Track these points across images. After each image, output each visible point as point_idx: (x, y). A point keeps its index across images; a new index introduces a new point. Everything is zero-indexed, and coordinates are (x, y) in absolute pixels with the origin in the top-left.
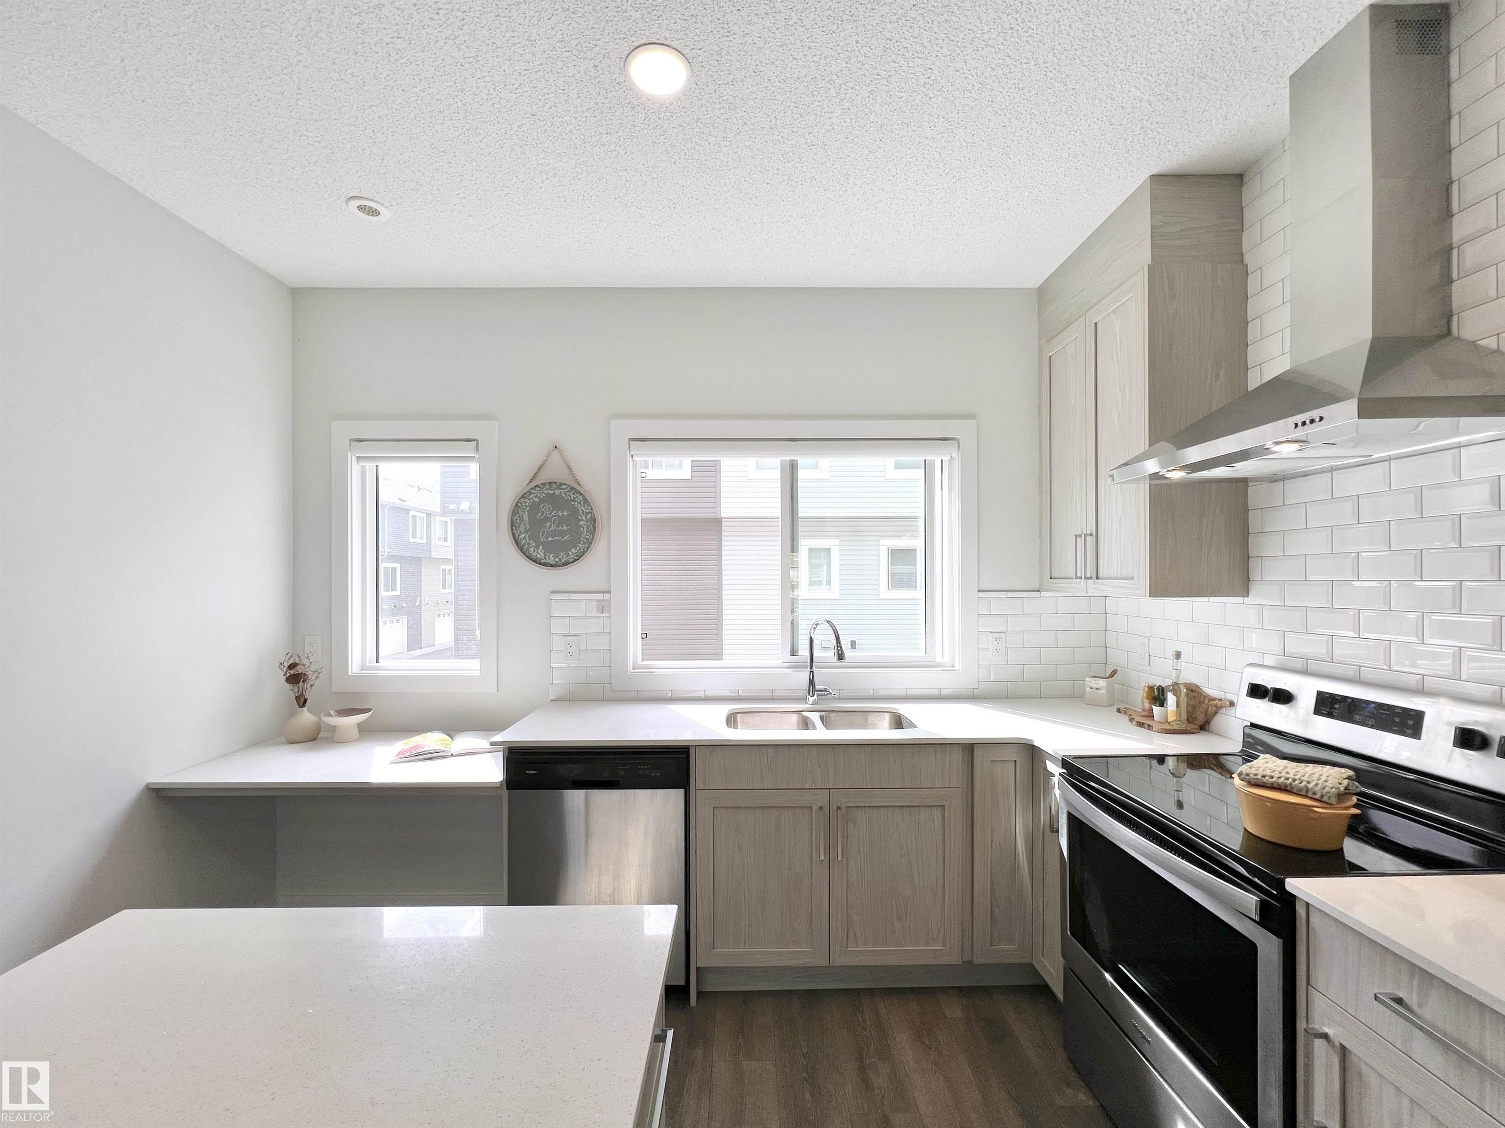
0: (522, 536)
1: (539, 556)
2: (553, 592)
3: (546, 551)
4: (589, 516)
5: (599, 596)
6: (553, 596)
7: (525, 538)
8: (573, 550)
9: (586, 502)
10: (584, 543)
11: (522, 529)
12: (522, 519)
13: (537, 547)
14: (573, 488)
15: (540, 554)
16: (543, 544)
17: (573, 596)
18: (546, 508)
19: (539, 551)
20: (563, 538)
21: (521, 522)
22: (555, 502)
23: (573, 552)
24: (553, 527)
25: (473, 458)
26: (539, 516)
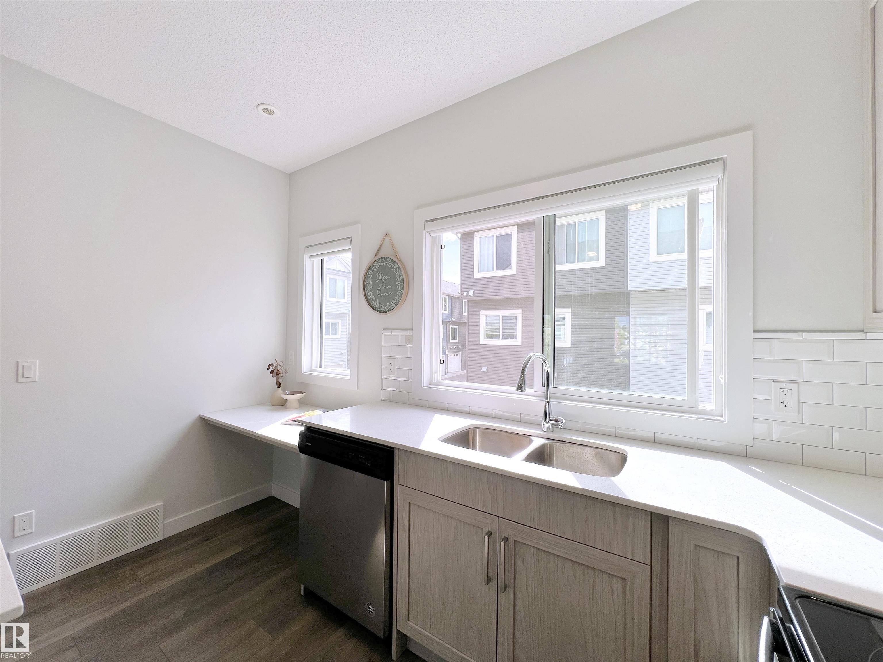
0: (369, 293)
2: (383, 329)
3: (380, 302)
4: (400, 278)
5: (407, 332)
6: (384, 332)
7: (369, 295)
8: (393, 301)
9: (399, 268)
10: (398, 296)
11: (369, 289)
12: (369, 283)
13: (376, 300)
14: (393, 260)
15: (378, 305)
17: (393, 332)
18: (380, 275)
19: (377, 303)
20: (388, 294)
21: (369, 285)
22: (384, 270)
23: (393, 303)
24: (383, 287)
25: (350, 249)
26: (377, 280)
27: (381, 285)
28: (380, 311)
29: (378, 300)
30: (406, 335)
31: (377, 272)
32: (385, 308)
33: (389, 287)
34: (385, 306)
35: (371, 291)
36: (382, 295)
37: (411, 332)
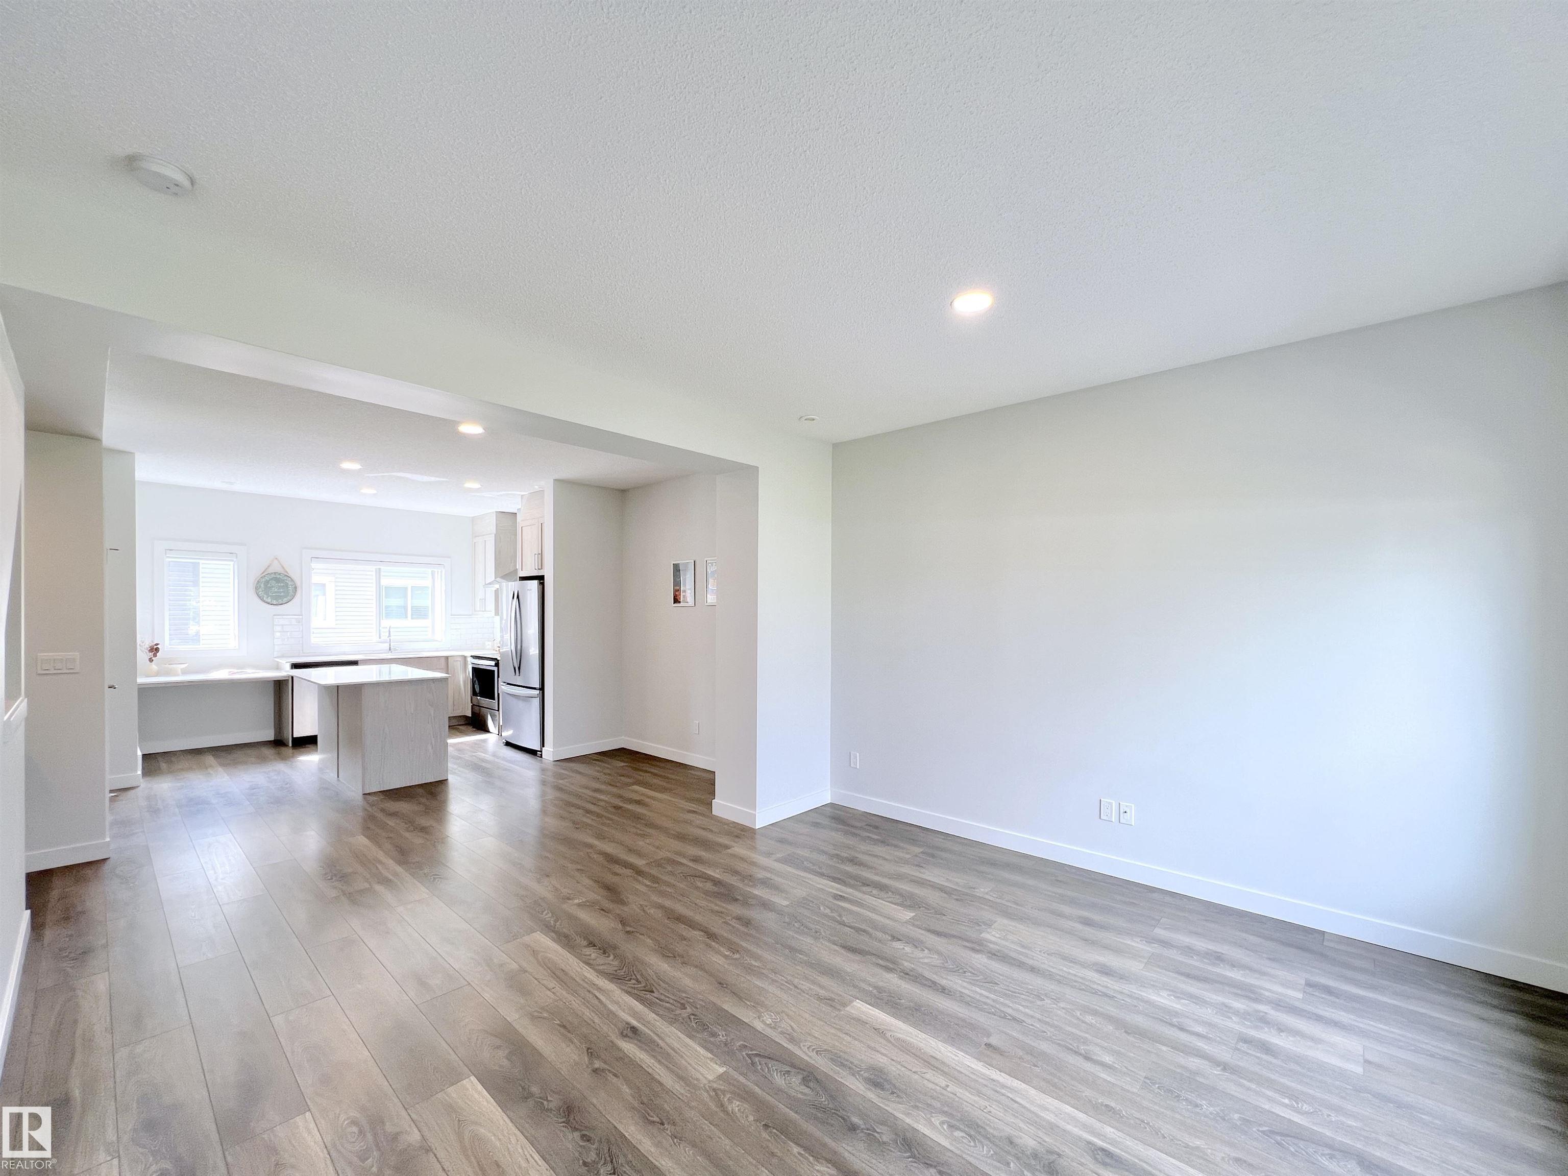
2: (274, 615)
5: (296, 617)
6: (275, 617)
7: (262, 594)
9: (292, 580)
11: (260, 590)
12: (260, 587)
15: (269, 600)
16: (271, 596)
18: (273, 583)
22: (278, 580)
23: (285, 600)
24: (276, 590)
25: (232, 561)
26: (269, 585)
27: (274, 589)
28: (271, 604)
31: (270, 581)
32: (277, 603)
33: (282, 591)
34: (276, 601)
35: (262, 592)
36: (274, 595)
37: (301, 617)
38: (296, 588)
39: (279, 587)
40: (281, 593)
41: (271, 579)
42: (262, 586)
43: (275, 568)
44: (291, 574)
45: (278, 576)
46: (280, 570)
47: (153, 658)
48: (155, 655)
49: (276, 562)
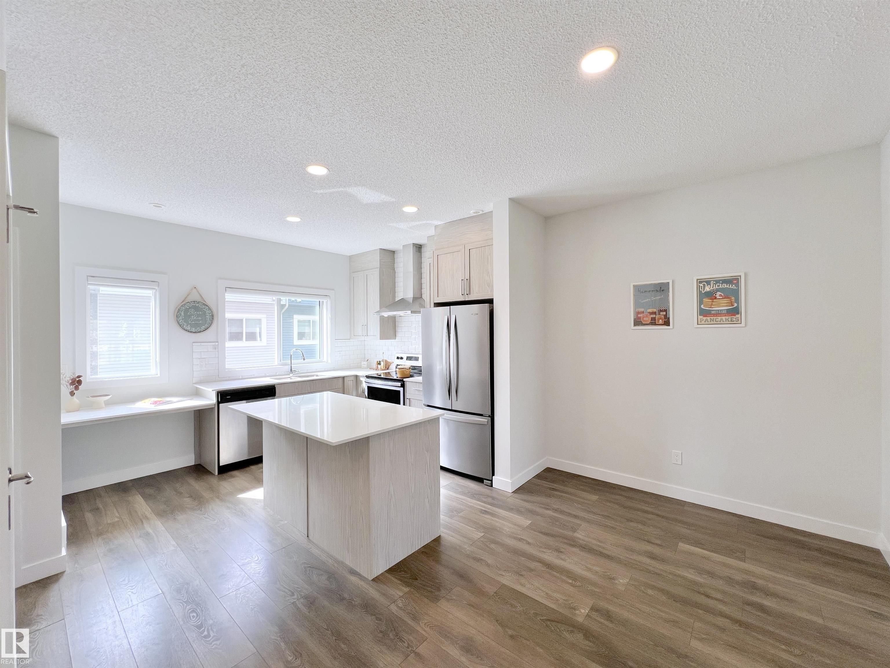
0: (181, 321)
1: (188, 329)
2: (194, 342)
3: (191, 327)
4: (210, 314)
5: (214, 344)
6: (194, 344)
7: (182, 322)
8: (203, 327)
9: (210, 309)
10: (208, 324)
11: (181, 318)
12: (181, 314)
13: (187, 325)
14: (204, 304)
15: (189, 328)
17: (202, 344)
18: (192, 311)
19: (188, 327)
20: (199, 322)
21: (180, 316)
22: (196, 308)
23: (203, 328)
24: (195, 318)
25: (154, 289)
26: (189, 314)
27: (193, 317)
28: (190, 332)
29: (189, 325)
30: (213, 345)
31: (189, 309)
32: (196, 330)
33: (200, 318)
34: (195, 329)
35: (182, 319)
36: (193, 322)
37: (217, 344)
38: (213, 316)
39: (198, 316)
40: (198, 320)
41: (190, 308)
42: (183, 314)
43: (194, 297)
44: (209, 302)
45: (197, 305)
46: (198, 299)
47: (75, 392)
48: (77, 388)
49: (194, 290)
